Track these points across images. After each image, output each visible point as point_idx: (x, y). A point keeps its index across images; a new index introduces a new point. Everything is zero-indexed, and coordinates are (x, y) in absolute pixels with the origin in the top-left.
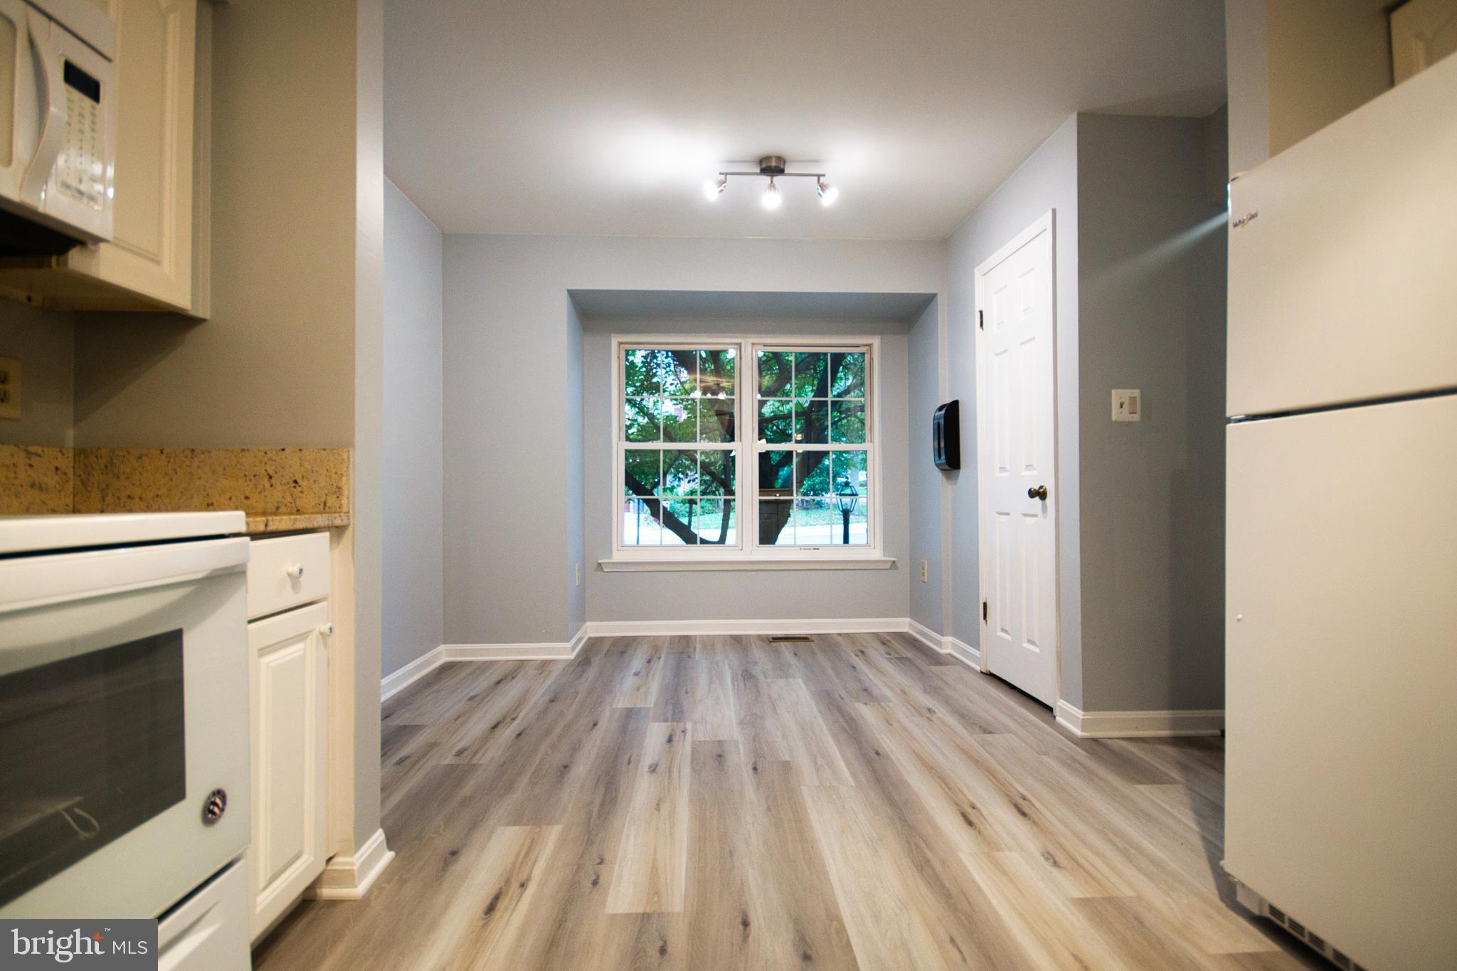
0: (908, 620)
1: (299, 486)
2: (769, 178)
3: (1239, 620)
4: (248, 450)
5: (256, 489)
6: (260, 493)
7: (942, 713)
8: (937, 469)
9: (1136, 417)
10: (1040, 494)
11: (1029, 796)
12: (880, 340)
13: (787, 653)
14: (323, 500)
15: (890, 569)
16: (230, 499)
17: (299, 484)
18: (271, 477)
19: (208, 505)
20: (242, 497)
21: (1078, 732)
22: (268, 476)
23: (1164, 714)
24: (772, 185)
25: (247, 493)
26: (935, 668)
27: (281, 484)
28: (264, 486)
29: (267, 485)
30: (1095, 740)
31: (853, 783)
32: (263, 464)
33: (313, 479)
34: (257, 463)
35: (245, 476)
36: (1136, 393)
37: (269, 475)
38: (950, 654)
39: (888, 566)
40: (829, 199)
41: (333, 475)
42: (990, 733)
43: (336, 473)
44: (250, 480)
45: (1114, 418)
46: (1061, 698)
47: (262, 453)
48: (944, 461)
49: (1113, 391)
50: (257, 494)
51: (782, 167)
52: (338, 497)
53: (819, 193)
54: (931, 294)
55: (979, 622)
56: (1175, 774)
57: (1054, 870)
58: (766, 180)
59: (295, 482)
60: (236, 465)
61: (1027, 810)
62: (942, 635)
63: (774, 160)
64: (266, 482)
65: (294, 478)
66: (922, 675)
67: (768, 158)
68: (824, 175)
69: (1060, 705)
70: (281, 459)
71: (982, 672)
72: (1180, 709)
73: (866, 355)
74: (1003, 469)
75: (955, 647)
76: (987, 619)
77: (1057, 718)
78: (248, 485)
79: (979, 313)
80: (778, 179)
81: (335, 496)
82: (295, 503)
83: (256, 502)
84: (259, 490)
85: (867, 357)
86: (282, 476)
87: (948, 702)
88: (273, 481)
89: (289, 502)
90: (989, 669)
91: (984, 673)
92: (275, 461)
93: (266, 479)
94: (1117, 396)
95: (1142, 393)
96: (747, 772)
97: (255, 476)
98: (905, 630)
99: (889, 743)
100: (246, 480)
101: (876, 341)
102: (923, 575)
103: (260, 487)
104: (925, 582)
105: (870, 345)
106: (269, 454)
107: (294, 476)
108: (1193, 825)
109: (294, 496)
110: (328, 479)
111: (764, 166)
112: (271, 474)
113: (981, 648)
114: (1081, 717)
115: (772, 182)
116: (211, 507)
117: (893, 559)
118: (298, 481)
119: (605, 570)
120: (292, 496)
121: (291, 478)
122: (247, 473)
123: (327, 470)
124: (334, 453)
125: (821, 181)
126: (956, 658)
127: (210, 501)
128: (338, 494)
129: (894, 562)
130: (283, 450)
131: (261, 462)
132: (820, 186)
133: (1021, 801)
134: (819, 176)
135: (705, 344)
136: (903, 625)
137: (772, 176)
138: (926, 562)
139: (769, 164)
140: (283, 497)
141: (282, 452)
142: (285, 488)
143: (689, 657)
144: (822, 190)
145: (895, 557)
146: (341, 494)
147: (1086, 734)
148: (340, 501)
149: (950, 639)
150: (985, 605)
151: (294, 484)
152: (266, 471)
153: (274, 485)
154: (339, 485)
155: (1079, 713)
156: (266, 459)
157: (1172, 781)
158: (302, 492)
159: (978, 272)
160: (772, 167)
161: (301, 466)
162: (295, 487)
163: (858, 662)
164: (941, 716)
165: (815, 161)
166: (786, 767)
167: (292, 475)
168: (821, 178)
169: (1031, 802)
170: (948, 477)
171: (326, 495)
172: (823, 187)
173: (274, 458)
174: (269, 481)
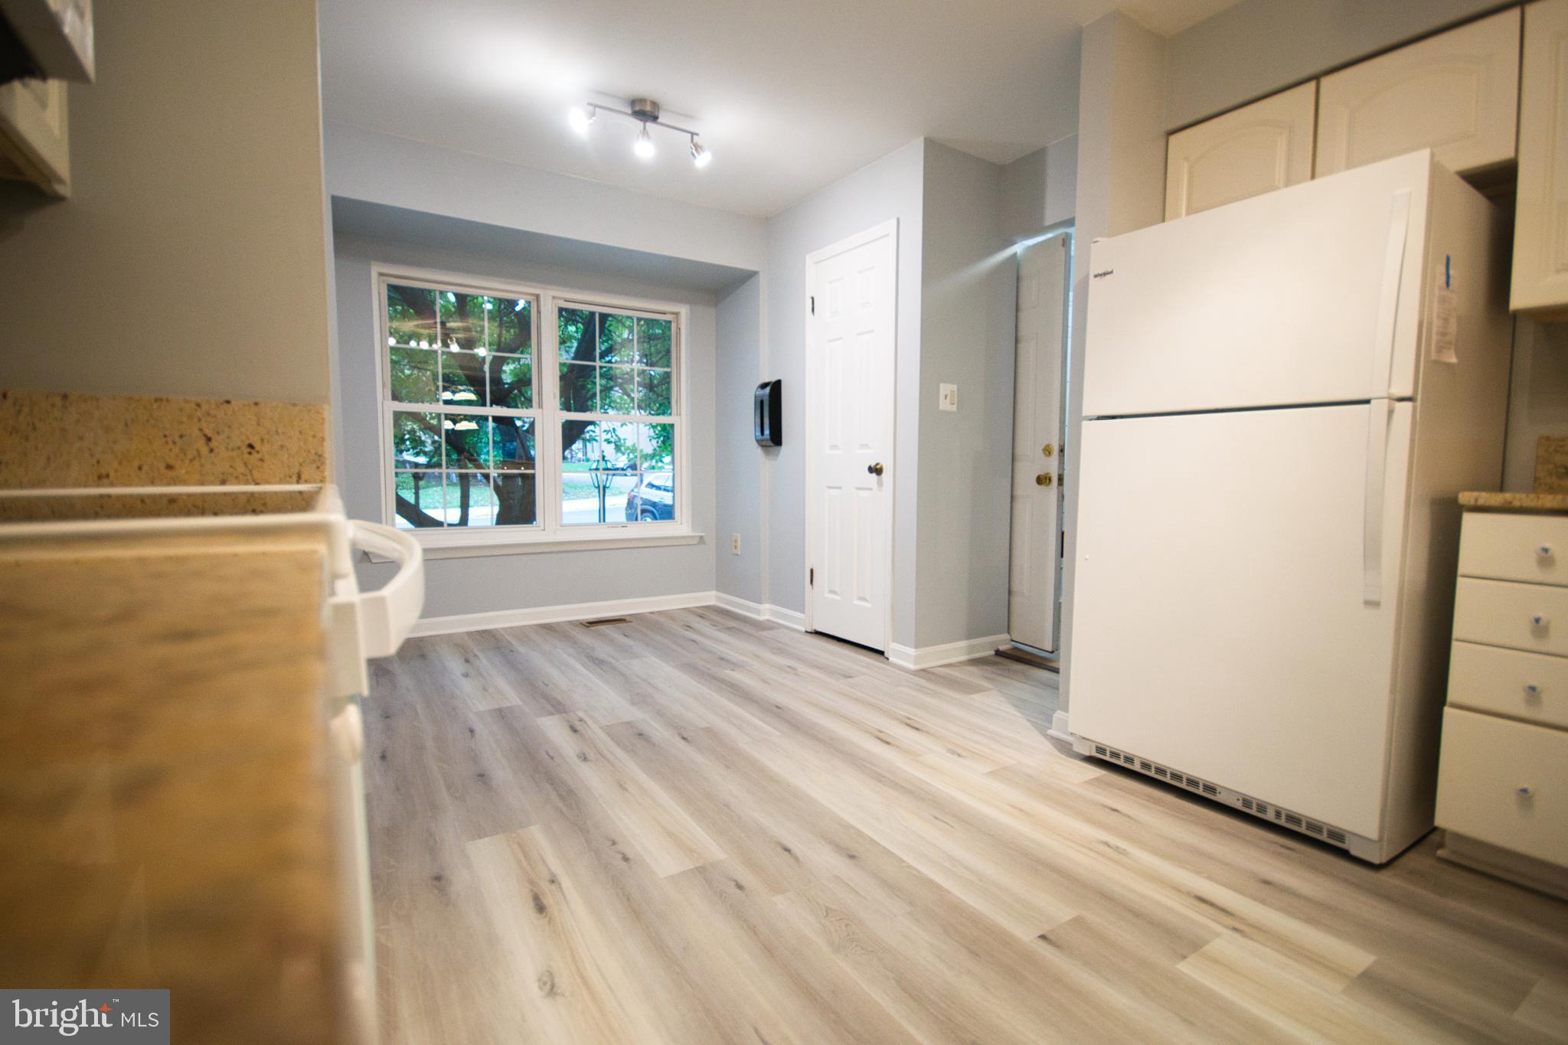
0: (714, 593)
1: (258, 452)
2: (641, 124)
3: (1086, 559)
4: (167, 400)
5: (185, 454)
6: (191, 460)
7: (801, 668)
8: (756, 445)
9: (954, 408)
10: (876, 470)
11: (910, 716)
12: (688, 311)
13: (616, 636)
14: (296, 471)
15: (698, 544)
16: (140, 468)
17: (257, 449)
18: (209, 439)
19: (100, 477)
20: (162, 466)
21: (912, 667)
22: (203, 438)
23: (963, 644)
24: (645, 132)
25: (171, 462)
26: (765, 633)
27: (227, 449)
28: (198, 451)
29: (204, 450)
30: (923, 670)
31: (779, 734)
32: (196, 420)
33: (280, 443)
34: (185, 419)
35: (165, 436)
36: (955, 387)
37: (205, 435)
38: (768, 621)
39: (696, 542)
40: (702, 161)
41: (310, 439)
42: (850, 677)
43: (314, 436)
44: (174, 443)
45: (941, 407)
46: (893, 641)
47: (194, 406)
48: (768, 437)
49: (941, 385)
50: (187, 461)
51: (656, 114)
52: (318, 468)
53: (693, 154)
54: (752, 271)
55: (804, 587)
56: (985, 684)
57: (960, 759)
58: (639, 124)
59: (251, 446)
60: (147, 421)
61: (917, 726)
62: (760, 603)
63: (648, 103)
64: (201, 444)
65: (247, 442)
66: (761, 641)
67: (642, 101)
68: (697, 135)
69: (892, 649)
70: (226, 414)
71: (806, 632)
72: (972, 638)
73: (672, 323)
74: (834, 447)
75: (773, 613)
76: (814, 583)
77: (891, 659)
78: (171, 450)
79: (811, 301)
80: (650, 125)
81: (314, 466)
82: (251, 474)
83: (187, 473)
84: (190, 456)
85: (673, 326)
86: (229, 438)
87: (799, 659)
88: (213, 444)
89: (242, 474)
90: (814, 628)
91: (811, 633)
92: (215, 416)
93: (202, 441)
94: (946, 388)
95: (958, 389)
96: (682, 744)
97: (181, 437)
98: (712, 602)
99: (781, 698)
100: (167, 442)
101: (684, 310)
102: (736, 548)
103: (191, 453)
104: (737, 555)
105: (677, 314)
106: (205, 407)
107: (248, 438)
108: (1019, 714)
109: (250, 467)
110: (302, 443)
111: (637, 108)
112: (209, 435)
113: (806, 611)
114: (914, 654)
115: (645, 128)
116: (105, 480)
117: (700, 534)
118: (255, 445)
119: (373, 561)
120: (246, 464)
121: (242, 441)
122: (167, 433)
123: (300, 433)
124: (310, 411)
125: (694, 141)
126: (777, 623)
127: (104, 472)
128: (318, 464)
129: (701, 537)
130: (228, 402)
131: (190, 417)
132: (694, 145)
133: (908, 721)
134: (693, 134)
135: (496, 290)
136: (711, 598)
137: (645, 121)
138: (739, 535)
139: (643, 108)
140: (231, 466)
141: (226, 405)
142: (234, 454)
143: (512, 651)
144: (696, 150)
145: (702, 532)
146: (323, 463)
147: (917, 667)
148: (323, 472)
149: (766, 606)
150: (812, 571)
151: (249, 450)
152: (201, 430)
153: (216, 450)
154: (320, 453)
155: (912, 651)
156: (199, 413)
157: (987, 690)
158: (262, 460)
159: (809, 259)
160: (645, 111)
161: (259, 424)
162: (250, 453)
163: (690, 634)
164: (802, 670)
165: (688, 116)
166: (709, 731)
167: (244, 437)
168: (695, 137)
169: (913, 720)
170: (767, 453)
171: (301, 465)
172: (697, 147)
173: (212, 412)
174: (207, 445)
